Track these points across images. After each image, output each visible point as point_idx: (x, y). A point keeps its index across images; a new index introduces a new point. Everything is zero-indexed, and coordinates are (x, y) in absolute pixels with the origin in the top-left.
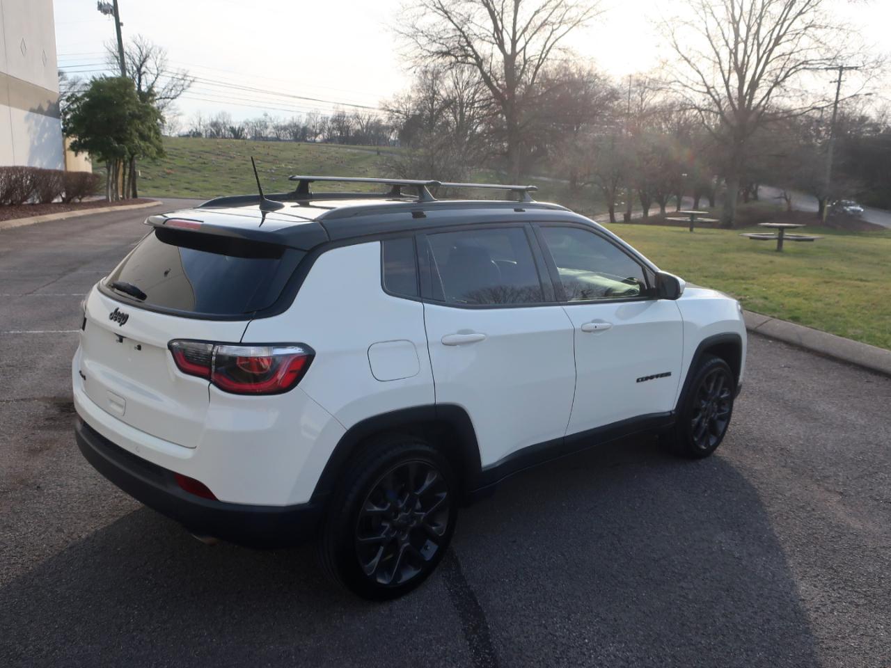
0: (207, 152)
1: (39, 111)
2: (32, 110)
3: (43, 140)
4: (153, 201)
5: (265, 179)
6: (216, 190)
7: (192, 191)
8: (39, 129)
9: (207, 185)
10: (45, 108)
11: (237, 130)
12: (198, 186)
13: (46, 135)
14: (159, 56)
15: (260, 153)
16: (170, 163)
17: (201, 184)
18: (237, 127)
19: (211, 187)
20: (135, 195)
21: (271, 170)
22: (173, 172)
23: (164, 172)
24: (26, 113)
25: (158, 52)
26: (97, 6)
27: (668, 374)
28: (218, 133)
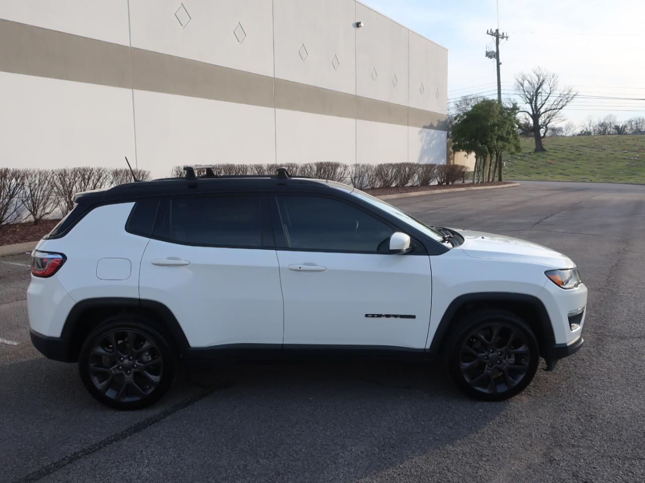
0: (583, 146)
1: (431, 127)
2: (425, 127)
3: (432, 145)
4: (513, 183)
5: (626, 165)
6: (584, 174)
7: (565, 175)
8: (429, 138)
9: (576, 171)
10: (435, 124)
11: (620, 127)
12: (570, 172)
13: (434, 142)
14: (552, 80)
15: (628, 145)
16: (553, 156)
17: (572, 170)
18: (621, 125)
19: (581, 172)
20: (500, 180)
21: (634, 157)
22: (553, 162)
23: (547, 162)
24: (420, 129)
25: (552, 77)
26: (485, 54)
27: (414, 317)
28: (605, 130)
